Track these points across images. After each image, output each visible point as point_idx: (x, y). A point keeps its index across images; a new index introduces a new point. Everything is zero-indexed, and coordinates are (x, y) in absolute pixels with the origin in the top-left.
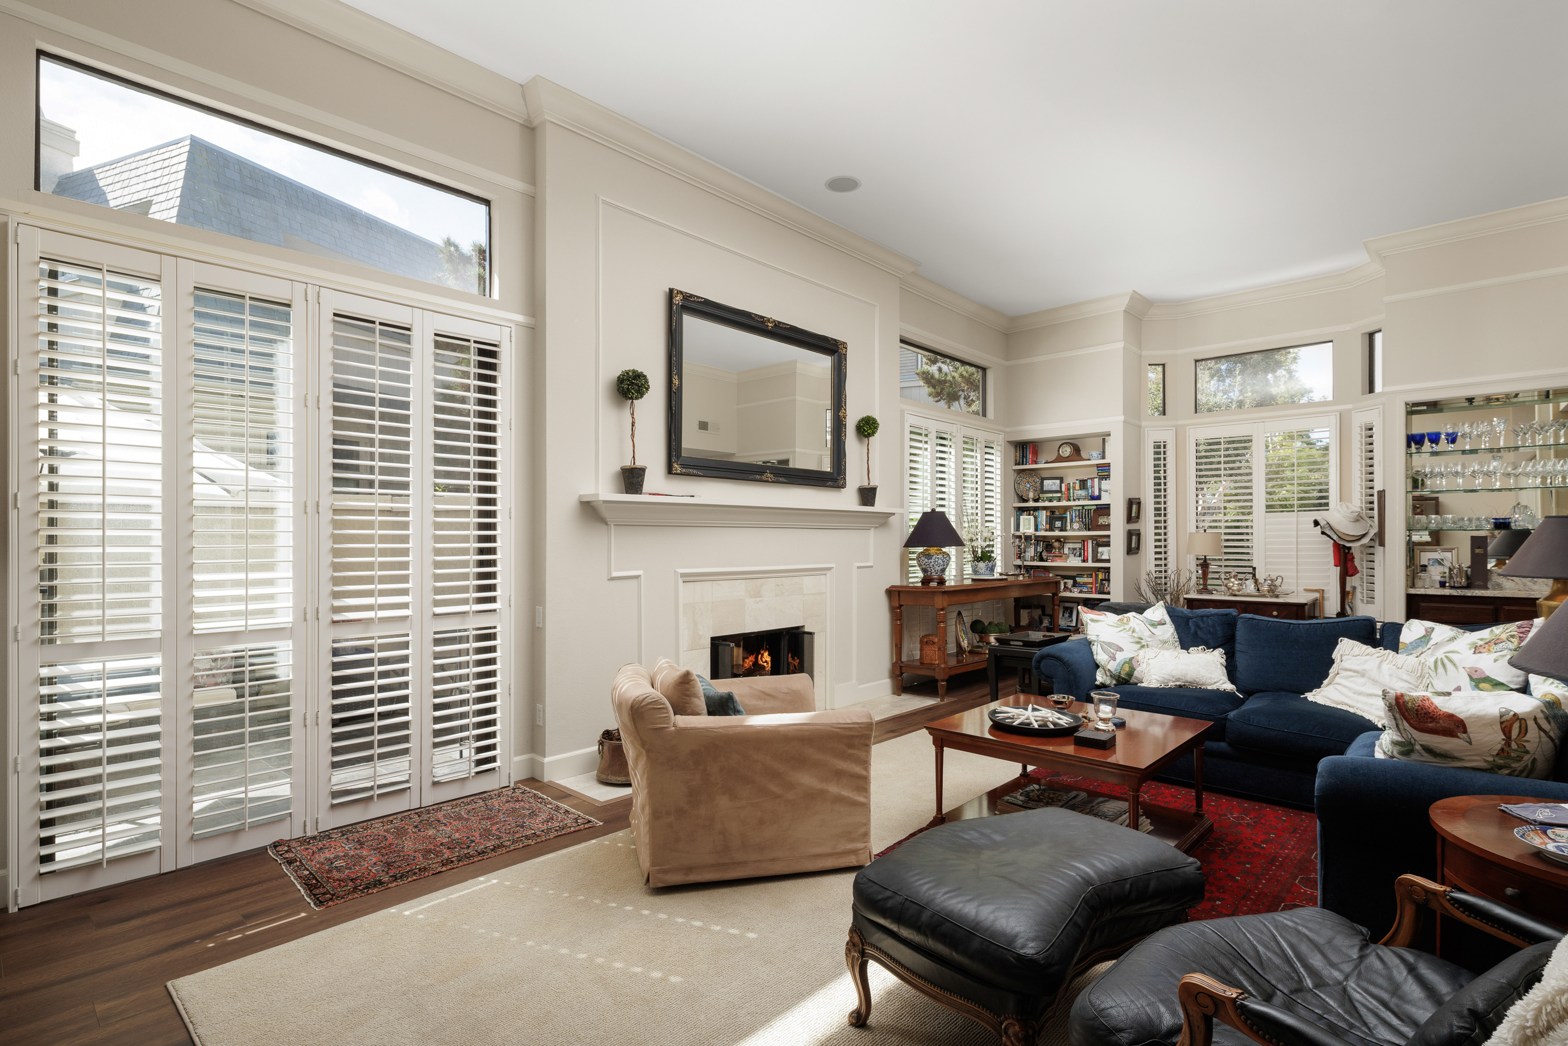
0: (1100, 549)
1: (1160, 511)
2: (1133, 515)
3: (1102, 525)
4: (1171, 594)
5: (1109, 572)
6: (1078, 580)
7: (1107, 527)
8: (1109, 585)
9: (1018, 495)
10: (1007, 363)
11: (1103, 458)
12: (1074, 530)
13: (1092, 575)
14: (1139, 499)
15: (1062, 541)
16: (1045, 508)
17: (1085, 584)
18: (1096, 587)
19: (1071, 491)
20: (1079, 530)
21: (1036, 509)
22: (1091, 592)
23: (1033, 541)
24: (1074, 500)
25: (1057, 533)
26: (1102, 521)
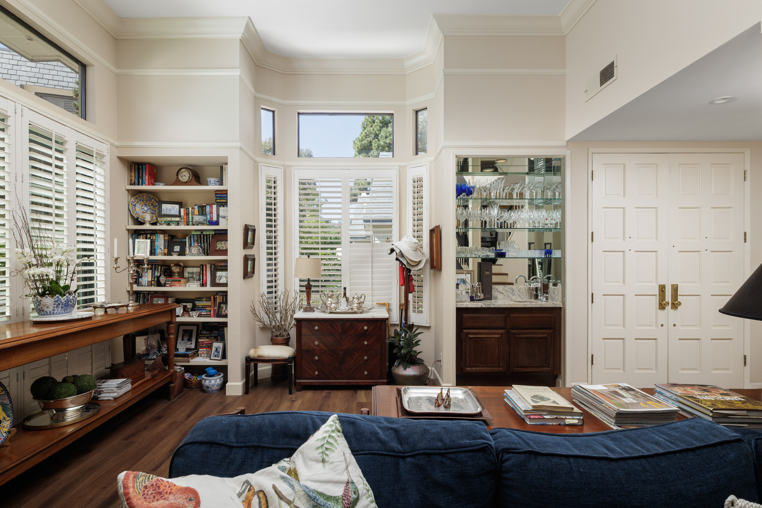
0: (219, 274)
1: (272, 240)
2: (249, 241)
3: (220, 250)
4: (281, 313)
5: (226, 296)
6: (197, 303)
7: (225, 252)
8: (226, 308)
9: (132, 217)
10: (117, 71)
11: (221, 184)
12: (193, 255)
13: (210, 298)
14: (254, 226)
15: (183, 266)
16: (163, 232)
17: (203, 308)
18: (214, 310)
19: (190, 216)
20: (198, 254)
21: (154, 232)
22: (209, 316)
23: (146, 266)
24: (193, 225)
25: (175, 257)
26: (220, 246)
